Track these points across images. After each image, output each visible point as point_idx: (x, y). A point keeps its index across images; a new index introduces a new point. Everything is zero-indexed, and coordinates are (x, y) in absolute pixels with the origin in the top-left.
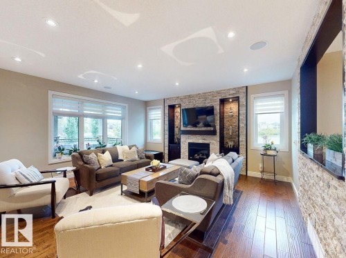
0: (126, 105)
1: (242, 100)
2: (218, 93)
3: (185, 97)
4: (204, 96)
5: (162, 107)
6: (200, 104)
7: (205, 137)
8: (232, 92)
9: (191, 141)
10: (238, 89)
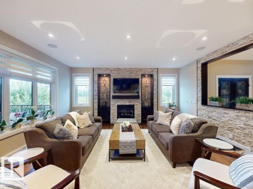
0: (57, 69)
1: (155, 77)
2: (140, 69)
3: (115, 69)
4: (131, 70)
5: (91, 75)
6: (127, 76)
7: (131, 100)
8: (149, 71)
9: (120, 104)
10: (153, 69)
